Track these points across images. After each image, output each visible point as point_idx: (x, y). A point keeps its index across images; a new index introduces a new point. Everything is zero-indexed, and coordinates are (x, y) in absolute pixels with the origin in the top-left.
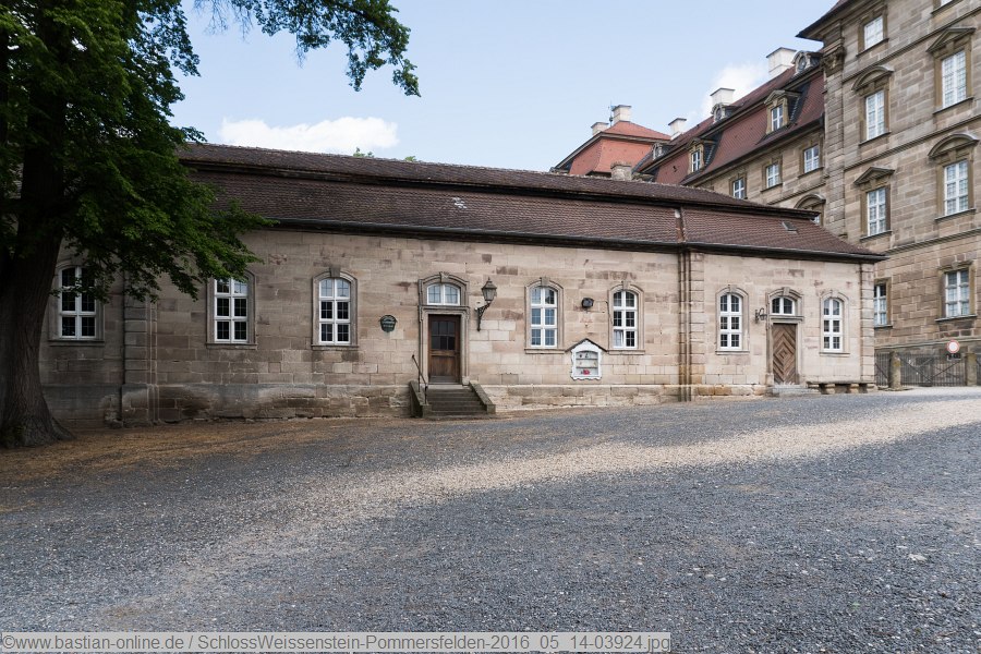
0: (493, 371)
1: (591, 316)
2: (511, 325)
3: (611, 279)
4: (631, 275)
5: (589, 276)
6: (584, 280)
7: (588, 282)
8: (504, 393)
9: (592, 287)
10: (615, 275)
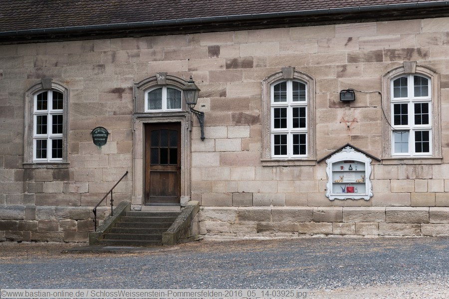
0: (221, 188)
1: (356, 113)
2: (244, 131)
3: (387, 61)
4: (419, 51)
5: (353, 59)
6: (344, 67)
7: (351, 68)
8: (233, 217)
9: (357, 74)
10: (393, 54)
